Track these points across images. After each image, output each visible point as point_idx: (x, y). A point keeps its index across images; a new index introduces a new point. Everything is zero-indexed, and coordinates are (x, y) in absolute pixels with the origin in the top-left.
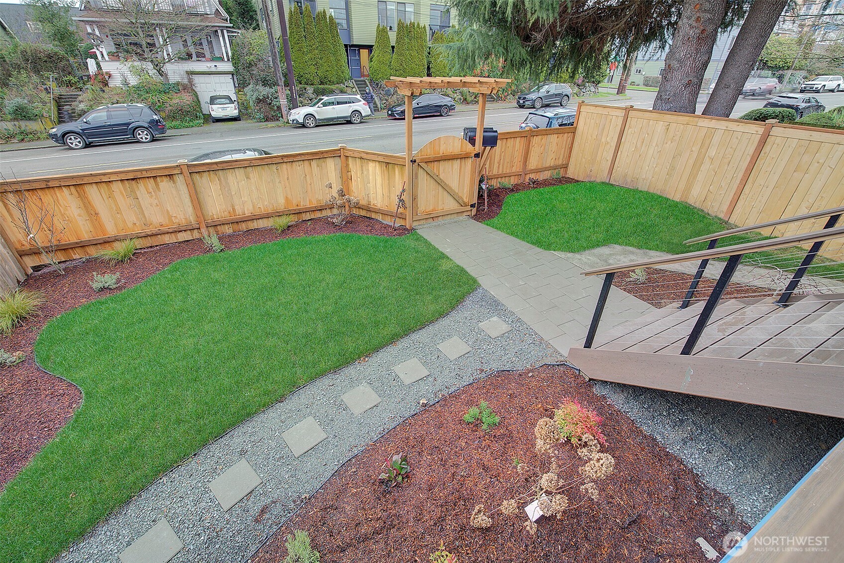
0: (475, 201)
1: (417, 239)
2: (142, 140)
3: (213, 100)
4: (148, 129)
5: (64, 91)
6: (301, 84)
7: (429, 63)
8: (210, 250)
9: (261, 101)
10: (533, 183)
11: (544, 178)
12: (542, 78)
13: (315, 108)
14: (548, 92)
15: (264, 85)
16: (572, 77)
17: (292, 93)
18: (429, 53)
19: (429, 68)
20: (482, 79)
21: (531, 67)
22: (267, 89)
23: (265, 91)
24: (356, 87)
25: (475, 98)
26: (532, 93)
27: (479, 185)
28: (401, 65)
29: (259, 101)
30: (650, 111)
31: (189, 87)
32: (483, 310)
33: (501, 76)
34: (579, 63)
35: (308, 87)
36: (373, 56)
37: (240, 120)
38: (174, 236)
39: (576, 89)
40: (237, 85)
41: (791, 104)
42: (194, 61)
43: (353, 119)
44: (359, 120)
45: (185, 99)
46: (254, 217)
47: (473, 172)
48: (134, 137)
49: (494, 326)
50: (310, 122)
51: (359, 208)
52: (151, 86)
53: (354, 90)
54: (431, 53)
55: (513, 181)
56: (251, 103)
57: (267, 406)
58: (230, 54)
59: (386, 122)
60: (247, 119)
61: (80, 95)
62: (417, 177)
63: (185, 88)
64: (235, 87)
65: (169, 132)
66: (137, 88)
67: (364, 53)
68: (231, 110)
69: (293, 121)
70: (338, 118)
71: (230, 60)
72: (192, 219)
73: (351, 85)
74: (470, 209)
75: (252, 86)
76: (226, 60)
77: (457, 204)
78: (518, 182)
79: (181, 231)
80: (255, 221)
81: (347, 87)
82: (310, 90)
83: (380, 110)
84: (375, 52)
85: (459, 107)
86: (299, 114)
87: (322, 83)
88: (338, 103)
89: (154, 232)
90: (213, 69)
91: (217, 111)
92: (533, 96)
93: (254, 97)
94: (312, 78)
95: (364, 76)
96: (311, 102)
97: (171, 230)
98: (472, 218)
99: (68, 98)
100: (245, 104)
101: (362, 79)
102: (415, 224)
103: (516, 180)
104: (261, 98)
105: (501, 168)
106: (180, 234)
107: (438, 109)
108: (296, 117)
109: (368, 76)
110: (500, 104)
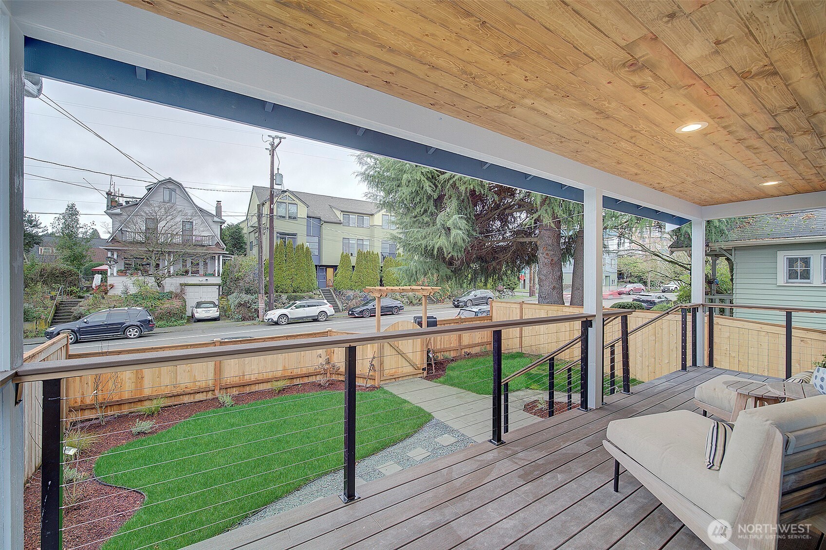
0: (425, 366)
1: (384, 393)
2: (130, 336)
3: (199, 305)
4: (139, 327)
5: (65, 298)
6: (277, 292)
7: (381, 277)
8: (222, 405)
9: (241, 305)
10: (468, 355)
11: (476, 352)
12: (465, 285)
13: (289, 310)
14: (476, 296)
15: (247, 293)
16: (485, 285)
17: (270, 299)
18: (381, 271)
19: (381, 281)
20: (423, 287)
21: (456, 280)
22: (249, 296)
23: (246, 297)
24: (322, 294)
25: (419, 301)
26: (463, 296)
27: (427, 354)
28: (360, 278)
29: (240, 305)
30: (537, 304)
31: (179, 295)
32: (437, 432)
33: (437, 285)
34: (488, 277)
35: (283, 295)
36: (338, 273)
37: (219, 320)
38: (192, 397)
39: (497, 294)
40: (221, 294)
41: (649, 299)
42: (189, 276)
43: (320, 318)
44: (324, 319)
45: (176, 304)
46: (258, 382)
47: (422, 345)
48: (124, 334)
49: (447, 439)
50: (283, 320)
51: (338, 374)
52: (148, 294)
53: (321, 296)
54: (383, 270)
55: (452, 354)
56: (232, 307)
57: (289, 492)
58: (221, 272)
59: (347, 319)
60: (225, 319)
61: (81, 302)
62: (383, 348)
63: (177, 296)
64: (219, 295)
65: (156, 330)
66: (135, 296)
67: (330, 271)
68: (214, 312)
69: (269, 319)
70: (307, 317)
71: (220, 275)
72: (211, 383)
73: (318, 293)
74: (422, 372)
75: (236, 294)
76: (216, 275)
77: (412, 368)
78: (456, 355)
79: (199, 392)
80: (257, 385)
81: (315, 294)
82: (284, 297)
83: (341, 311)
84: (339, 270)
85: (406, 308)
86: (274, 315)
87: (294, 292)
88: (308, 306)
89: (179, 393)
90: (205, 282)
91: (200, 313)
92: (465, 299)
93: (236, 302)
94: (287, 288)
95: (329, 286)
96: (284, 305)
97: (192, 392)
98: (424, 379)
99: (68, 304)
100: (225, 308)
101: (328, 288)
102: (382, 383)
103: (455, 354)
104: (242, 303)
105: (442, 345)
106: (198, 395)
107: (391, 309)
108: (272, 317)
109: (332, 286)
110: (439, 305)
